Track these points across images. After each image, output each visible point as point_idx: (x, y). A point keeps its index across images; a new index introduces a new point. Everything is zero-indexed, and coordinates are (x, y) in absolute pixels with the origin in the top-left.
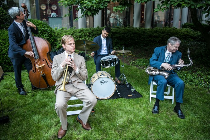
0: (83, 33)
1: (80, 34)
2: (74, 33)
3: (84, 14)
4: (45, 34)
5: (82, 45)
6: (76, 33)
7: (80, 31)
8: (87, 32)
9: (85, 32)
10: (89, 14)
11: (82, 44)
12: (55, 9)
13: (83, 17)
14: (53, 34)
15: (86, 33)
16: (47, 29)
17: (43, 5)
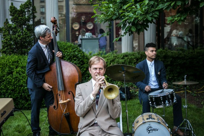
0: (128, 58)
1: (123, 61)
2: (115, 59)
3: (127, 30)
4: (75, 60)
5: (120, 73)
6: (117, 59)
7: (124, 56)
8: (133, 57)
9: (130, 57)
10: (134, 29)
11: (120, 71)
12: (91, 27)
13: (125, 35)
14: (85, 60)
15: (132, 59)
16: (78, 54)
17: (76, 24)
